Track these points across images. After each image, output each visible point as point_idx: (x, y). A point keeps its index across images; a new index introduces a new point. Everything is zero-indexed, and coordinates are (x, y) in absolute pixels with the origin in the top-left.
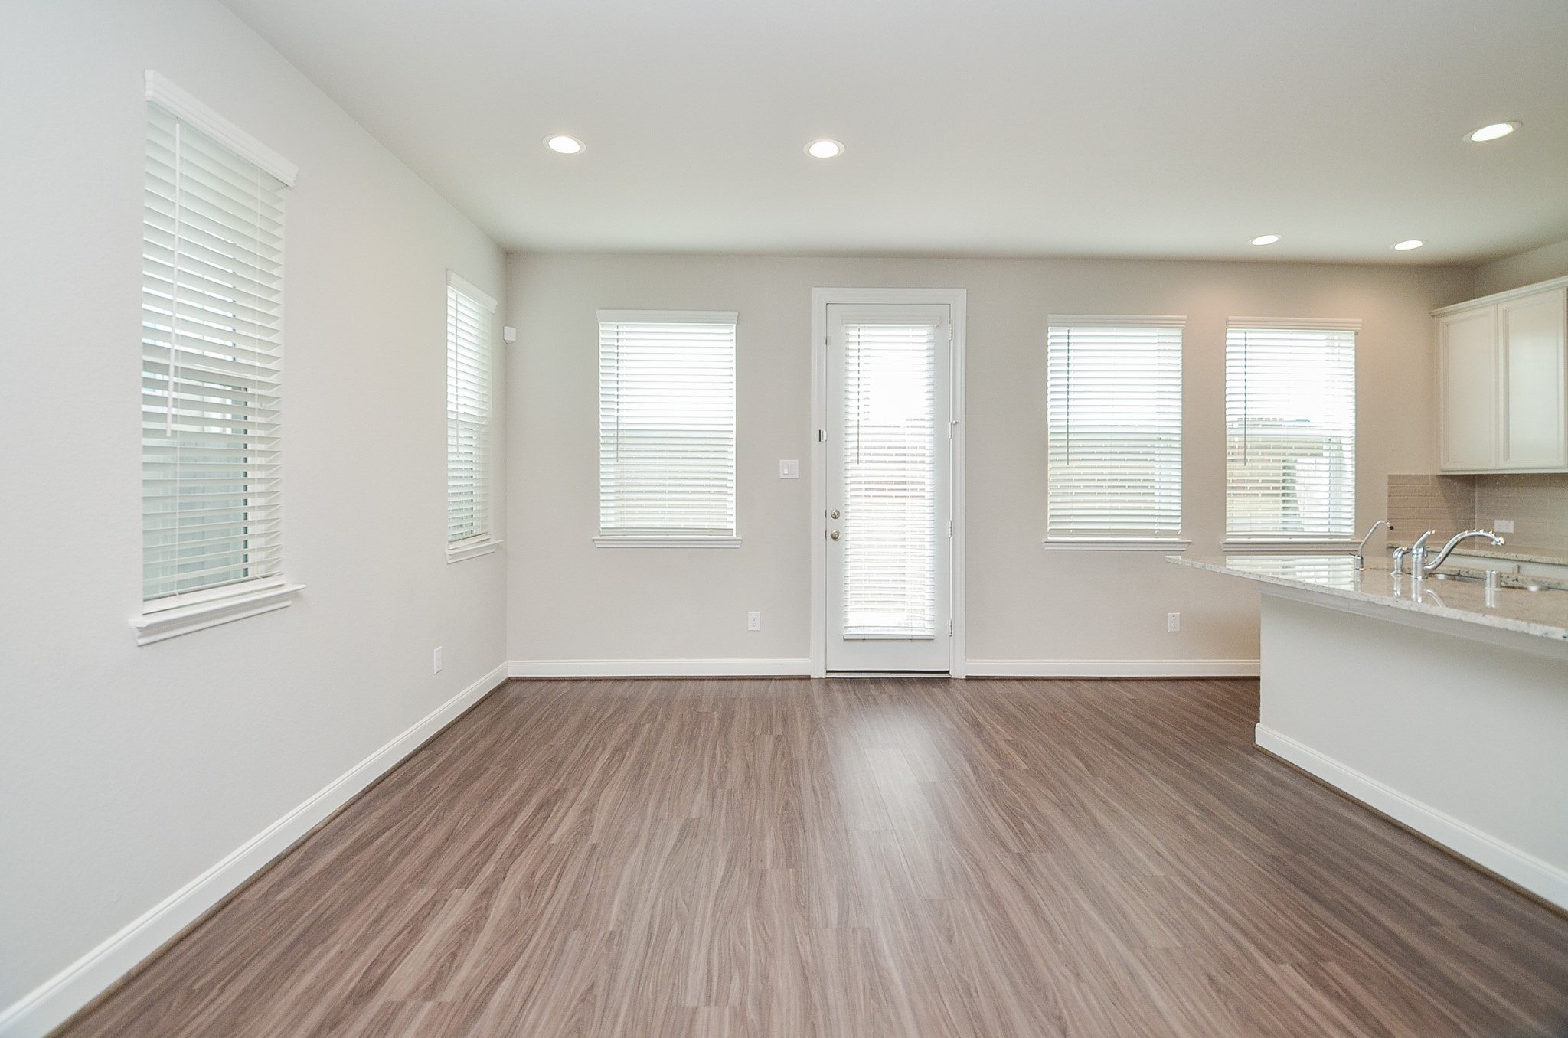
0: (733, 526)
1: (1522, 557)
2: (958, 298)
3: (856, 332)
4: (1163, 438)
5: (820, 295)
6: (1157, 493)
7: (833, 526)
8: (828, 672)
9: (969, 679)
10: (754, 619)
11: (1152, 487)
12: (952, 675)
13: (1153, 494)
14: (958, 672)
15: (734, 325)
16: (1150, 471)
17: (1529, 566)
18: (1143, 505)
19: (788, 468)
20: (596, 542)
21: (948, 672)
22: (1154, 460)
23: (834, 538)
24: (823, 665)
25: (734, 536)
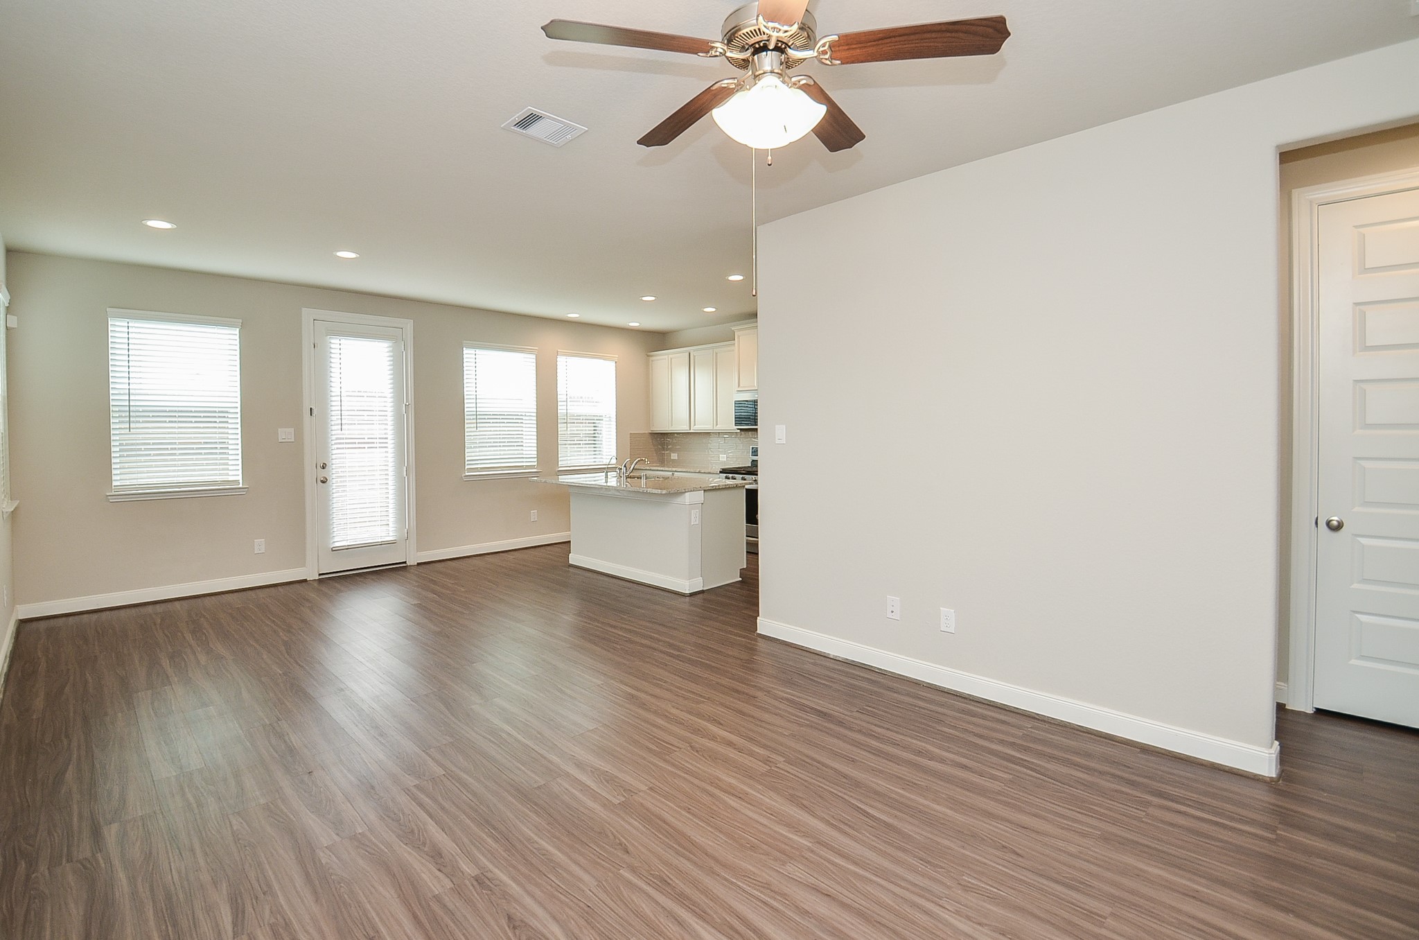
0: (240, 478)
1: (674, 469)
2: (409, 325)
3: (338, 341)
4: (527, 414)
5: (308, 314)
6: (524, 445)
7: (322, 474)
8: (320, 575)
9: (419, 564)
10: (260, 545)
11: (522, 442)
12: (408, 564)
13: (522, 446)
14: (412, 562)
15: (238, 329)
16: (520, 429)
17: (676, 473)
18: (516, 452)
19: (285, 434)
20: (109, 497)
21: (405, 562)
22: (522, 423)
23: (323, 482)
24: (317, 570)
25: (241, 486)
